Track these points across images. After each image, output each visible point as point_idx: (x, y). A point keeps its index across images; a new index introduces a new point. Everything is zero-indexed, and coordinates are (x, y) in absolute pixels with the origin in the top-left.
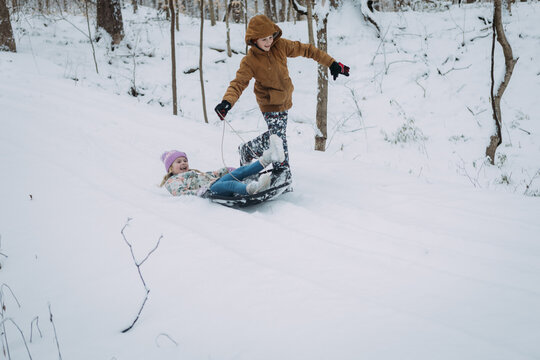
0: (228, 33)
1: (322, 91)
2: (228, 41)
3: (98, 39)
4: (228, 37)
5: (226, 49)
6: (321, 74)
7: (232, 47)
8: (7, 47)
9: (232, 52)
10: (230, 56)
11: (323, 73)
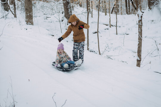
0: (110, 19)
1: (140, 43)
2: (110, 22)
3: (62, 21)
4: (110, 20)
5: (109, 24)
6: (139, 37)
7: (111, 24)
8: (30, 23)
9: (111, 26)
10: (110, 27)
11: (140, 36)
